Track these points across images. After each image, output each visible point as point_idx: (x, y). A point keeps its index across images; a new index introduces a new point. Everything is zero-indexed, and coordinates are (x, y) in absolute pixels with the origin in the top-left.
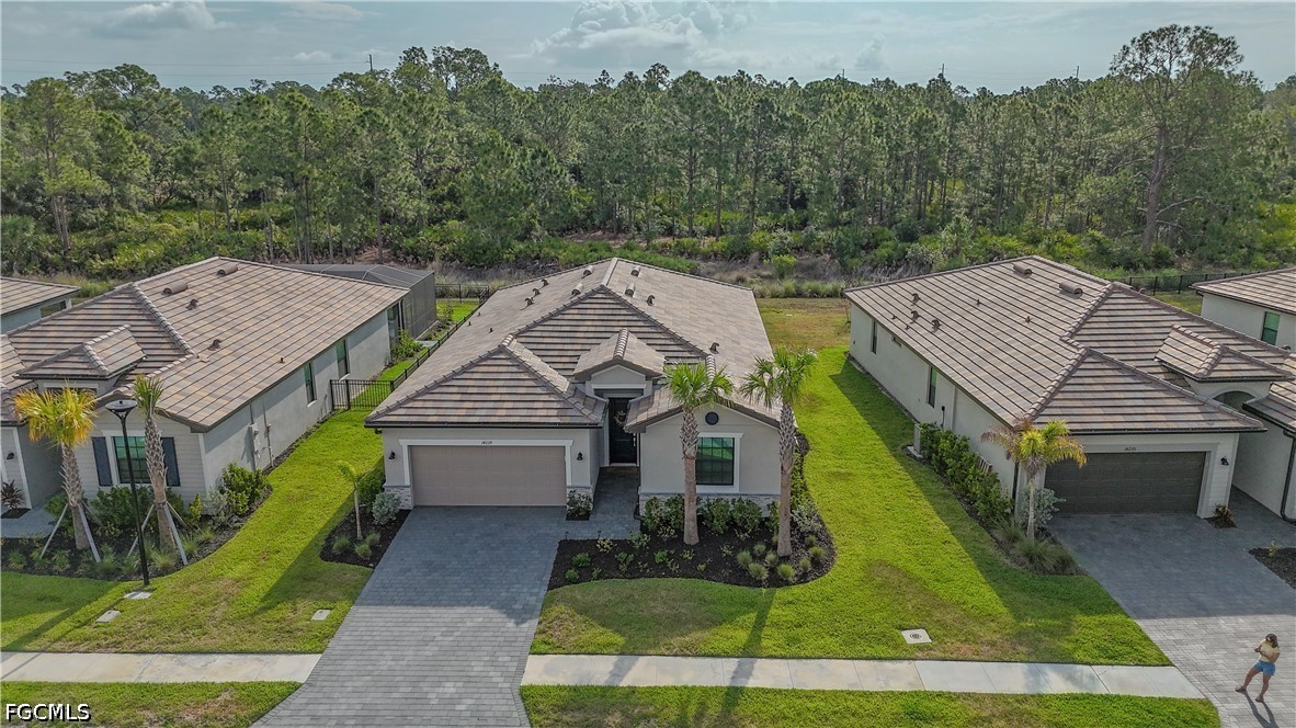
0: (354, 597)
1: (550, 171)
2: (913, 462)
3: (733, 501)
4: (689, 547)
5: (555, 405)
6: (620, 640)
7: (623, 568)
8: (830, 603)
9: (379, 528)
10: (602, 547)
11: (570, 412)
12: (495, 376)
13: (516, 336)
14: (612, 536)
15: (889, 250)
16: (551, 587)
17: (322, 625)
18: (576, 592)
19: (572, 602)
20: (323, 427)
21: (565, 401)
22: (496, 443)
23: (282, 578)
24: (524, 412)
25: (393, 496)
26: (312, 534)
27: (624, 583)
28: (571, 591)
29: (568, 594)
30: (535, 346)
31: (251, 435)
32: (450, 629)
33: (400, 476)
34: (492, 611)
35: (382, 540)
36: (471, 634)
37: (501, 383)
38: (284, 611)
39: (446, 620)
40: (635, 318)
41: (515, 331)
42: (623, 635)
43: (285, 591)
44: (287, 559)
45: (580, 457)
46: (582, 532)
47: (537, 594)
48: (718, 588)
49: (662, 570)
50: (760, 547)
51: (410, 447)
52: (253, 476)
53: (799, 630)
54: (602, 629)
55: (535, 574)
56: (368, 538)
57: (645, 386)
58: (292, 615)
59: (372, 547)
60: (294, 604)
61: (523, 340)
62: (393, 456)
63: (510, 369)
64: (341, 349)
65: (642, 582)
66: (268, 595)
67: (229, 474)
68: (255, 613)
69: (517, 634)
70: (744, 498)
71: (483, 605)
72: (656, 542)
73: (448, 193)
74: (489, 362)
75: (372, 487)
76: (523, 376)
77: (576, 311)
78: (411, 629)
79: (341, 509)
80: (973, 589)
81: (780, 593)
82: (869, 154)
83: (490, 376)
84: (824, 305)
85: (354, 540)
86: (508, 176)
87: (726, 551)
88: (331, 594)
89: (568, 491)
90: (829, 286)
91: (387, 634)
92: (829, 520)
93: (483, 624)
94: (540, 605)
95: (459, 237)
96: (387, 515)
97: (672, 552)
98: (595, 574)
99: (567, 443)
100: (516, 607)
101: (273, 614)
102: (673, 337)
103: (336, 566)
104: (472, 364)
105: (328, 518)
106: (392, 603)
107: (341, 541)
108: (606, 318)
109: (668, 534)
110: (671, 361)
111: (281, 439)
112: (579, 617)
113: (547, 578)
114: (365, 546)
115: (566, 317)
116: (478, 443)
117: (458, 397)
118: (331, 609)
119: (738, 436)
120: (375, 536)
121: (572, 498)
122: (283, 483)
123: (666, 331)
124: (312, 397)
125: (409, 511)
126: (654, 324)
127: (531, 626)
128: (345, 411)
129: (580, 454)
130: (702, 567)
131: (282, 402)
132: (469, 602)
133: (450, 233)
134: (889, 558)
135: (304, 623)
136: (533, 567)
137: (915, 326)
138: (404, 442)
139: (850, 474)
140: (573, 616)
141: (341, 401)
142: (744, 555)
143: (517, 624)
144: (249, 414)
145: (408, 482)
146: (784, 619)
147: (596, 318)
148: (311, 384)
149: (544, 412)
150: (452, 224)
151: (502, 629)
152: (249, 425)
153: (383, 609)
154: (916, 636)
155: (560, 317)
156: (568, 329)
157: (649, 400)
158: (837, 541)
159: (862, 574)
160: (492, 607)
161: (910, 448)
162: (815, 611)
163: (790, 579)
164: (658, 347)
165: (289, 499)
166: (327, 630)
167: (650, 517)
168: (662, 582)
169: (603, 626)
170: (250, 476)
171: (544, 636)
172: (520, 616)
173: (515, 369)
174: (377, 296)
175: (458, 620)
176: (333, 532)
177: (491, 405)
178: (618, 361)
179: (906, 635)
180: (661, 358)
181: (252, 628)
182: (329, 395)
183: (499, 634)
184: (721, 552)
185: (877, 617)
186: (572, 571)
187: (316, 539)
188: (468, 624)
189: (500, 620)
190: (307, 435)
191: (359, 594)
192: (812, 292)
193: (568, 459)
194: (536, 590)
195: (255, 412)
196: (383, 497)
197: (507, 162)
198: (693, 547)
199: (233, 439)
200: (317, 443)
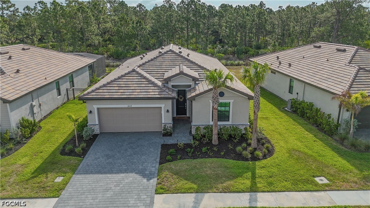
0: (74, 170)
1: (142, 28)
2: (288, 113)
3: (230, 127)
4: (215, 146)
5: (157, 91)
6: (195, 186)
7: (190, 155)
8: (280, 167)
9: (85, 141)
10: (180, 146)
11: (163, 93)
12: (132, 80)
13: (139, 67)
14: (184, 142)
15: (253, 52)
16: (161, 163)
17: (59, 184)
18: (172, 165)
19: (171, 170)
20: (64, 105)
21: (161, 89)
22: (133, 106)
23: (42, 163)
24: (145, 93)
25: (91, 128)
26: (57, 145)
27: (192, 161)
28: (170, 165)
29: (168, 166)
30: (146, 70)
31: (32, 107)
32: (118, 184)
33: (94, 120)
34: (136, 175)
35: (87, 146)
36: (128, 185)
37: (135, 83)
38: (42, 178)
39: (116, 179)
40: (184, 60)
41: (138, 65)
42: (195, 184)
43: (43, 170)
44: (45, 155)
45: (168, 111)
46: (170, 141)
47: (155, 167)
48: (231, 162)
49: (205, 155)
50: (244, 145)
51: (98, 109)
52: (33, 122)
53: (271, 179)
54: (186, 182)
55: (153, 158)
56: (81, 145)
57: (192, 83)
58: (45, 180)
59: (82, 149)
60: (47, 175)
61: (142, 68)
62: (91, 112)
63: (138, 78)
64: (71, 77)
65: (199, 160)
66: (36, 171)
67: (22, 121)
68: (29, 179)
69: (148, 185)
70: (234, 126)
71: (132, 172)
72: (201, 145)
73: (108, 39)
74: (129, 75)
75: (83, 125)
76: (143, 80)
77: (161, 58)
78: (100, 184)
79: (70, 135)
80: (335, 159)
81: (257, 163)
82: (245, 22)
83: (130, 80)
84: (236, 68)
85: (75, 146)
86: (129, 29)
87: (230, 147)
88: (64, 169)
89: (163, 125)
90: (236, 62)
91: (90, 187)
92: (266, 134)
93: (133, 181)
94: (157, 172)
95: (112, 50)
96: (89, 136)
97: (209, 148)
98: (179, 157)
99: (163, 106)
100: (147, 172)
101: (37, 180)
102: (200, 66)
103: (67, 157)
104: (122, 76)
105: (64, 138)
106: (92, 173)
107: (69, 147)
108: (173, 60)
109: (206, 140)
110: (200, 75)
111: (46, 109)
112: (175, 177)
113: (158, 160)
114: (80, 149)
115: (157, 60)
116: (126, 106)
117: (117, 88)
118: (64, 176)
119: (232, 101)
120: (84, 145)
121: (165, 128)
122: (46, 126)
123: (197, 65)
124: (59, 94)
125: (98, 135)
126: (192, 62)
127: (154, 181)
128: (73, 100)
129: (168, 110)
130: (222, 153)
131: (46, 95)
132: (126, 171)
133: (109, 49)
134: (295, 147)
135: (51, 183)
136: (151, 155)
137: (280, 66)
138: (95, 106)
139: (267, 118)
140: (172, 176)
141: (71, 97)
142: (239, 148)
143: (148, 180)
144: (31, 98)
145: (97, 123)
146: (263, 174)
147: (169, 60)
148: (59, 89)
149: (153, 93)
150: (110, 46)
151: (141, 183)
152: (31, 102)
153: (87, 176)
154: (321, 180)
155: (155, 60)
156: (159, 64)
157: (194, 89)
158: (273, 142)
159: (288, 154)
160: (136, 173)
161: (286, 108)
162: (275, 170)
163: (260, 157)
164: (195, 70)
165: (48, 131)
166: (61, 186)
167: (197, 134)
168: (208, 160)
169: (186, 180)
170: (31, 122)
171: (160, 185)
172: (149, 177)
173: (140, 78)
174: (85, 61)
175: (121, 179)
176: (66, 143)
177: (131, 91)
178: (182, 73)
179: (317, 179)
180: (197, 73)
181: (26, 186)
182: (66, 94)
183: (140, 185)
184: (228, 147)
185: (302, 172)
186: (169, 156)
187: (59, 146)
188: (126, 181)
189: (140, 179)
190: (57, 108)
191: (77, 169)
192: (231, 64)
193: (163, 112)
194: (154, 165)
195: (34, 97)
196: (87, 129)
197: (128, 24)
198: (217, 145)
199: (24, 107)
200: (61, 111)
